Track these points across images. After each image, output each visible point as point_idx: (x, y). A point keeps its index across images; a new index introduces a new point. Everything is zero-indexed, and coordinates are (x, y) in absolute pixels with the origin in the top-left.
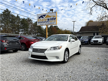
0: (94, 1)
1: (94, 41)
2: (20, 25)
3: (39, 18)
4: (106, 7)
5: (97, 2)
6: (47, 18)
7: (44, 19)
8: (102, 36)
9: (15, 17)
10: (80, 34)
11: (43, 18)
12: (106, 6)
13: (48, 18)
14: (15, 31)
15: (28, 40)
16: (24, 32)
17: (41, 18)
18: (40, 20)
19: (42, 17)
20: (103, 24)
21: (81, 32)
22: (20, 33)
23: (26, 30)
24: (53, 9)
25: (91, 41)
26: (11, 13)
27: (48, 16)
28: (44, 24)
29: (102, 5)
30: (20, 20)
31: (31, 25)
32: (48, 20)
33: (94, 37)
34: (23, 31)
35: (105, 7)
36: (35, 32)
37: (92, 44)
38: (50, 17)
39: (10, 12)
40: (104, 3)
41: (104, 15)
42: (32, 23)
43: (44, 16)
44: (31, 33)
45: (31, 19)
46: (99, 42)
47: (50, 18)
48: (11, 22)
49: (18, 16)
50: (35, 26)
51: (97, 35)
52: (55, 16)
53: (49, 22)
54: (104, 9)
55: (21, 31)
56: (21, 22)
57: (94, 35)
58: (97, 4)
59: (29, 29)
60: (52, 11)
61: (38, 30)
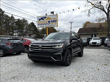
0: (92, 3)
1: (93, 43)
2: (14, 26)
3: (40, 20)
5: (95, 5)
6: (48, 20)
7: (45, 21)
8: (100, 38)
9: (9, 17)
11: (43, 20)
12: (103, 8)
16: (19, 33)
17: (42, 20)
18: (40, 22)
21: (79, 34)
22: (15, 34)
23: (21, 31)
25: (90, 43)
27: (49, 18)
29: (99, 7)
30: (14, 21)
31: (27, 26)
32: (49, 22)
33: (92, 39)
36: (30, 33)
37: (90, 46)
39: (4, 12)
40: (102, 6)
41: (102, 18)
42: (28, 24)
43: (45, 18)
44: (26, 34)
46: (98, 44)
47: (50, 20)
48: (5, 23)
49: (12, 17)
50: (30, 27)
51: (95, 36)
52: (56, 19)
53: (50, 24)
54: (102, 11)
55: (16, 32)
56: (16, 23)
57: (92, 36)
58: (95, 7)
59: (24, 31)
60: (53, 13)
61: (34, 31)
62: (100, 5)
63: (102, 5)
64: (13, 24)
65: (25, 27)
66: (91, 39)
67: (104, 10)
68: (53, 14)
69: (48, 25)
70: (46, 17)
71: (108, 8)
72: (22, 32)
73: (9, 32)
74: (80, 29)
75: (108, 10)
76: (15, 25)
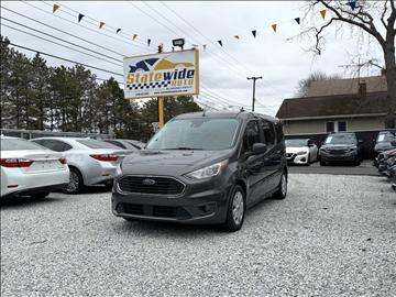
0: (327, 6)
2: (46, 94)
4: (373, 27)
5: (339, 11)
6: (162, 71)
9: (27, 61)
12: (370, 23)
14: (27, 115)
16: (64, 119)
21: (282, 120)
22: (48, 124)
23: (70, 112)
24: (182, 40)
26: (10, 46)
30: (46, 73)
31: (91, 93)
34: (57, 115)
35: (368, 26)
36: (103, 118)
38: (174, 65)
39: (8, 42)
40: (366, 14)
42: (94, 85)
44: (90, 123)
48: (14, 82)
49: (38, 60)
50: (104, 97)
55: (52, 116)
56: (51, 81)
57: (330, 129)
58: (341, 18)
59: (83, 109)
60: (181, 46)
61: (120, 111)
62: (360, 13)
64: (40, 85)
65: (86, 96)
67: (373, 31)
68: (180, 48)
69: (165, 89)
70: (156, 60)
71: (387, 23)
72: (74, 114)
74: (286, 102)
75: (389, 28)
76: (47, 88)
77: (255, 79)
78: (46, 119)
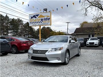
0: (89, 2)
1: (90, 43)
3: (32, 18)
5: (92, 3)
6: (40, 18)
7: (37, 19)
8: (98, 38)
9: (3, 17)
10: (75, 35)
11: (36, 18)
12: (101, 6)
13: (42, 18)
15: (20, 42)
16: (14, 33)
17: (34, 18)
18: (32, 20)
19: (34, 16)
20: (98, 25)
24: (46, 9)
25: (87, 43)
27: (41, 16)
28: (37, 25)
29: (97, 6)
30: (9, 20)
31: (22, 26)
32: (42, 20)
33: (90, 39)
34: (12, 32)
37: (88, 46)
41: (100, 16)
43: (37, 15)
44: (21, 34)
45: (21, 20)
46: (95, 44)
47: (43, 18)
49: (7, 16)
50: (26, 27)
51: (93, 36)
52: (49, 16)
53: (42, 22)
54: (100, 10)
55: (10, 32)
56: (10, 22)
58: (92, 5)
59: (19, 31)
60: (46, 11)
61: (30, 31)
62: (98, 4)
63: (99, 3)
64: (7, 23)
65: (20, 27)
66: (88, 39)
69: (41, 24)
72: (17, 32)
73: (3, 32)
76: (9, 25)
77: (68, 23)
78: (8, 33)
